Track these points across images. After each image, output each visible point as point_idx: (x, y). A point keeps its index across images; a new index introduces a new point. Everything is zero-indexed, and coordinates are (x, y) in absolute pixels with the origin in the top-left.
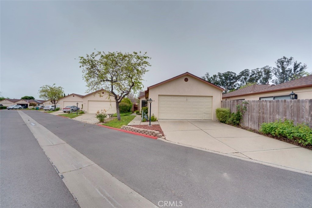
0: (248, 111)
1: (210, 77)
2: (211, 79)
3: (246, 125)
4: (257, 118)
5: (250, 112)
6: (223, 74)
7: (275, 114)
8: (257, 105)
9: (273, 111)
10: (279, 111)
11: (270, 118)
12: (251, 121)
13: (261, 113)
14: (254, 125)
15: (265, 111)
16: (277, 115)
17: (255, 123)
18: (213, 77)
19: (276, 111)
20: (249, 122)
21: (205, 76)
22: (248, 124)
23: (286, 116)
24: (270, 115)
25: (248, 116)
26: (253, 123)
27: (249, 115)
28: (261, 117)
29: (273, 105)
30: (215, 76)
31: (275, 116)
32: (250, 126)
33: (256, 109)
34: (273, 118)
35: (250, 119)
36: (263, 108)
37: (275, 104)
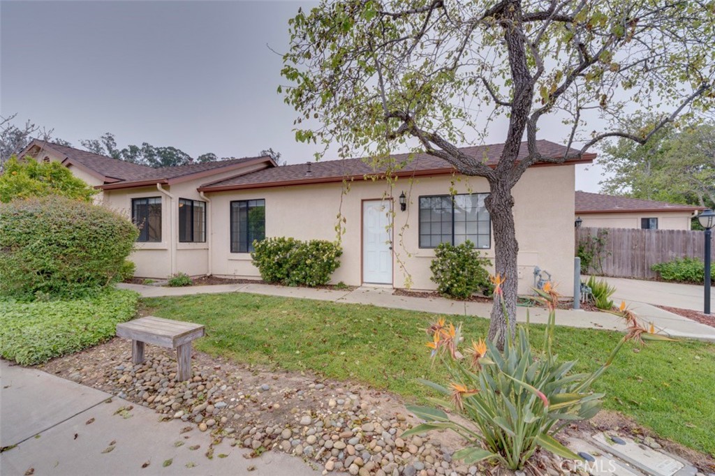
0: (606, 246)
4: (628, 258)
5: (611, 248)
10: (673, 246)
11: (657, 256)
13: (639, 250)
14: (622, 270)
15: (646, 246)
16: (670, 251)
19: (669, 245)
24: (658, 251)
26: (619, 267)
28: (639, 256)
31: (666, 253)
32: (611, 273)
33: (626, 243)
34: (662, 256)
35: (614, 260)
36: (642, 241)
37: (667, 235)
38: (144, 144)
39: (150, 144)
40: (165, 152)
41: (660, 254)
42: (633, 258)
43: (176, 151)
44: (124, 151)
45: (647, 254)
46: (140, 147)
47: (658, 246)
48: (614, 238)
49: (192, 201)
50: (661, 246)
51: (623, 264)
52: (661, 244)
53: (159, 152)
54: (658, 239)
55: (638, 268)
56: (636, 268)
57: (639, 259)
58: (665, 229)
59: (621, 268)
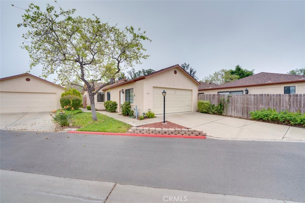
0: (231, 102)
1: (136, 72)
2: (137, 75)
3: (229, 113)
4: (241, 108)
5: (233, 103)
6: (146, 70)
7: (259, 105)
8: (241, 98)
9: (257, 102)
10: (262, 102)
11: (254, 108)
12: (234, 110)
13: (246, 104)
14: (238, 114)
15: (249, 102)
16: (261, 105)
17: (238, 112)
18: (138, 72)
19: (260, 102)
20: (232, 112)
21: (131, 71)
22: (232, 113)
23: (269, 105)
24: (255, 105)
25: (230, 107)
26: (236, 112)
27: (232, 106)
28: (246, 107)
29: (257, 98)
30: (140, 72)
31: (259, 106)
32: (233, 115)
33: (240, 101)
34: (257, 107)
35: (234, 109)
36: (247, 100)
37: (259, 97)
38: (143, 69)
39: (144, 69)
40: (148, 71)
41: (256, 106)
42: (243, 108)
43: (152, 70)
44: (137, 73)
45: (249, 106)
46: (141, 71)
47: (254, 102)
48: (235, 99)
49: (101, 93)
50: (256, 103)
51: (238, 111)
52: (256, 101)
53: (147, 71)
54: (254, 99)
55: (245, 113)
56: (244, 113)
57: (246, 109)
58: (258, 94)
59: (237, 113)
